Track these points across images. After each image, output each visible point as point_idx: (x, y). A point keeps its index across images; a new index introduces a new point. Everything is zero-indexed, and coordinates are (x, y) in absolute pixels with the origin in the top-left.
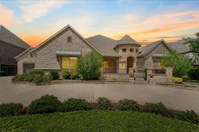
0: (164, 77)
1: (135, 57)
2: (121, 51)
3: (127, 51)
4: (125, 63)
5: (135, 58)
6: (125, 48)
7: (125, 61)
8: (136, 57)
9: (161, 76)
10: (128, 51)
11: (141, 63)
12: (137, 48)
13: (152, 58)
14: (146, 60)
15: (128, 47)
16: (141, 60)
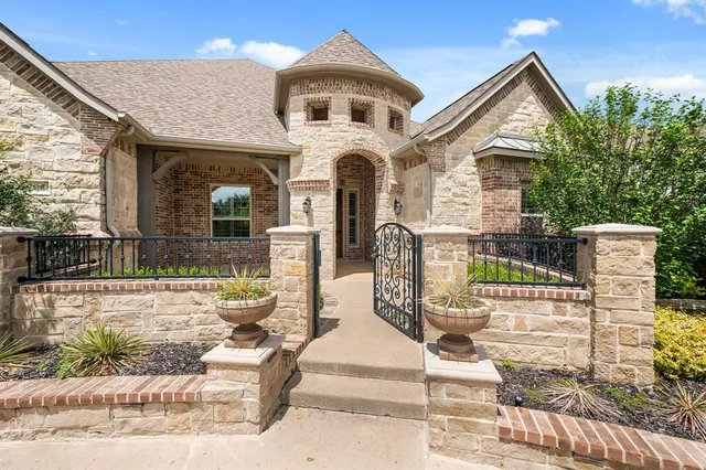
0: (571, 313)
1: (386, 155)
2: (297, 117)
3: (330, 115)
4: (319, 190)
5: (381, 160)
6: (323, 95)
7: (321, 177)
8: (393, 158)
9: (549, 306)
10: (340, 119)
11: (418, 193)
12: (396, 106)
13: (480, 161)
14: (442, 170)
15: (338, 94)
16: (414, 176)
